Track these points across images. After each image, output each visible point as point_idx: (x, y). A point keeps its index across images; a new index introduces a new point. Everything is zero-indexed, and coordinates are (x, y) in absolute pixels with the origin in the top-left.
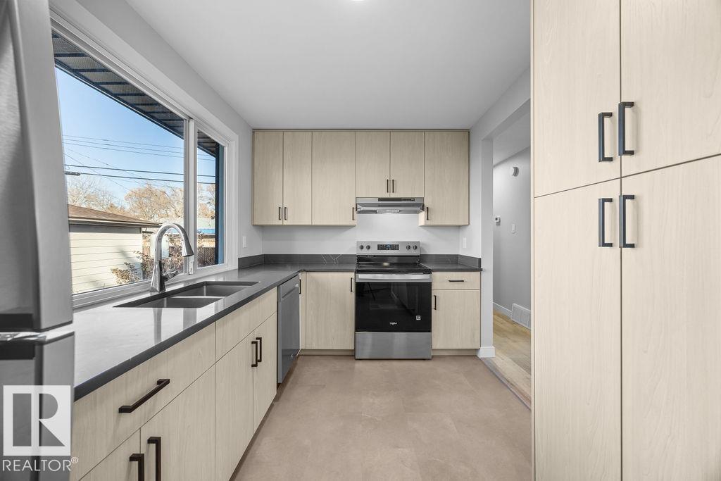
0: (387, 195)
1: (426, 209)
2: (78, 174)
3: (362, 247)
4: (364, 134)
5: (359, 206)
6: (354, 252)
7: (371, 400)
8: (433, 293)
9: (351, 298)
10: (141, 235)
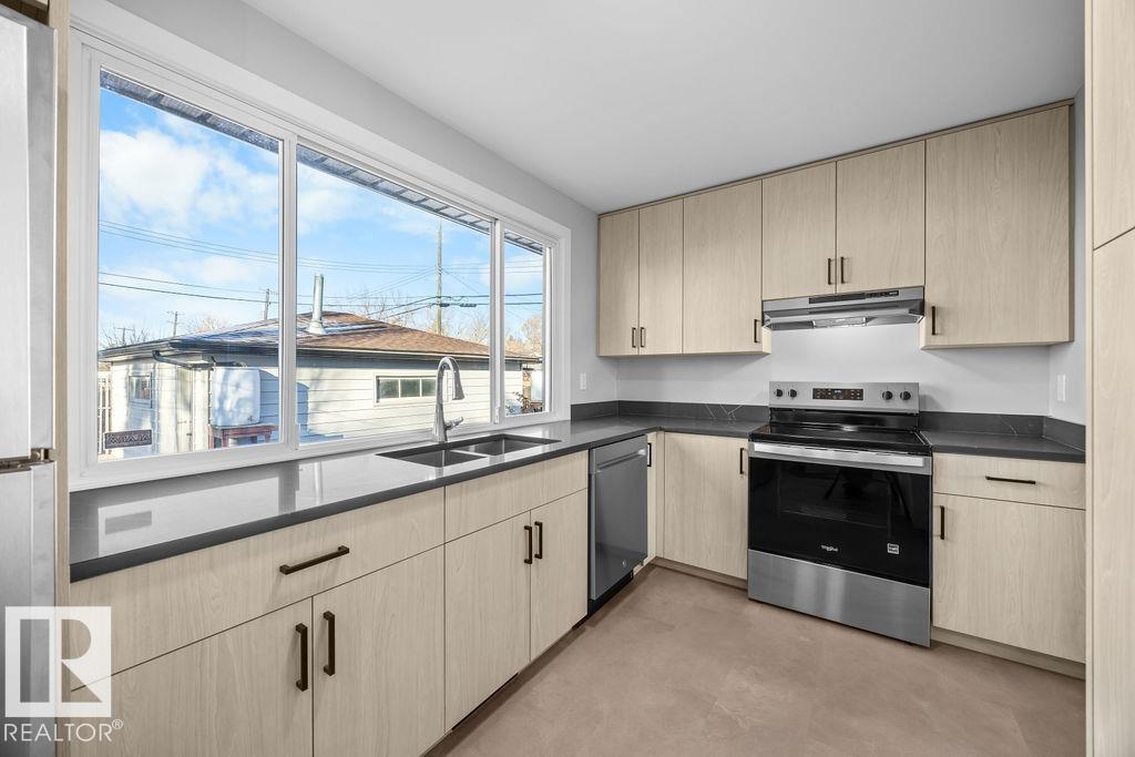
0: (830, 290)
1: (928, 311)
2: (475, 305)
3: (779, 393)
4: (777, 179)
5: (767, 317)
6: (766, 403)
7: (745, 684)
8: (937, 501)
9: (741, 485)
10: (521, 373)
